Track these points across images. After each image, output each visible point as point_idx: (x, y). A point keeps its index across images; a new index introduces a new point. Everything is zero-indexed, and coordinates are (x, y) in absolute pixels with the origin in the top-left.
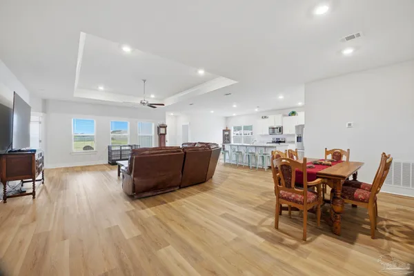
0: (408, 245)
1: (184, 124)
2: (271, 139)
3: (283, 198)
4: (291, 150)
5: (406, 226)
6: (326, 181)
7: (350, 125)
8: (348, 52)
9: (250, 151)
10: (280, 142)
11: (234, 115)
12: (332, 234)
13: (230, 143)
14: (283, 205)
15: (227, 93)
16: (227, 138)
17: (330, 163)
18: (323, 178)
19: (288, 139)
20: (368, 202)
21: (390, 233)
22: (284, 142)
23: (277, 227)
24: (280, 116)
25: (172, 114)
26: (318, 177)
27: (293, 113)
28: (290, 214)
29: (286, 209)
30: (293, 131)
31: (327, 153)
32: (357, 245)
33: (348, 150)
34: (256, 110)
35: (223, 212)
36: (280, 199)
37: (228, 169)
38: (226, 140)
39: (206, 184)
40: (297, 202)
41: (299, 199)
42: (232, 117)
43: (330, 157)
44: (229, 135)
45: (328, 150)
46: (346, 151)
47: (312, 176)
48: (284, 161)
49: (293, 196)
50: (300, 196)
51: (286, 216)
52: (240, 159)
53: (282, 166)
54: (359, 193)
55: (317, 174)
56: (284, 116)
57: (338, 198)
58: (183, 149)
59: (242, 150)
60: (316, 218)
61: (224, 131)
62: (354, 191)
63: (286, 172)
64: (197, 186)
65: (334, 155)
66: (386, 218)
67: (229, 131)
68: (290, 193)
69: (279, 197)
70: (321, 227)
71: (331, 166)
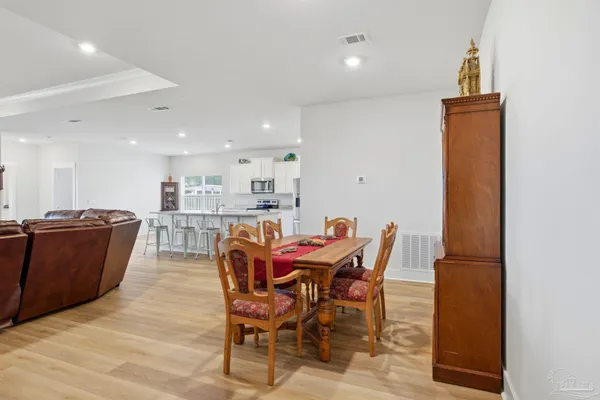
0: (413, 357)
1: (61, 165)
2: (254, 201)
3: (236, 313)
4: (270, 222)
5: (416, 328)
6: (308, 273)
7: (361, 179)
8: (353, 62)
9: (211, 226)
10: (270, 207)
11: (186, 153)
12: (317, 363)
13: (177, 209)
14: (247, 326)
15: (158, 105)
16: (169, 201)
17: (323, 242)
18: (302, 268)
19: (283, 202)
20: (364, 301)
21: (396, 343)
22: (277, 207)
23: (227, 371)
24: (271, 160)
25: (22, 140)
26: (294, 269)
27: (291, 157)
28: (257, 339)
29: (250, 331)
30: (291, 189)
31: (328, 224)
32: (350, 373)
33: (355, 219)
34: (227, 146)
35: (121, 362)
36: (233, 316)
37: (166, 264)
38: (170, 205)
39: (97, 305)
40: (258, 317)
41: (262, 312)
42: (180, 157)
43: (331, 232)
44: (175, 194)
45: (329, 220)
46: (353, 220)
47: (282, 267)
48: (235, 243)
49: (253, 307)
50: (264, 306)
51: (250, 344)
52: (191, 243)
53: (232, 252)
54: (356, 288)
55: (295, 262)
56: (277, 160)
57: (325, 301)
58: (26, 226)
59: (194, 223)
60: (295, 339)
61: (164, 185)
62: (350, 284)
63: (238, 264)
64: (69, 312)
65: (336, 228)
66: (395, 319)
67: (175, 185)
68: (248, 303)
69: (232, 312)
70: (304, 354)
71: (322, 246)
